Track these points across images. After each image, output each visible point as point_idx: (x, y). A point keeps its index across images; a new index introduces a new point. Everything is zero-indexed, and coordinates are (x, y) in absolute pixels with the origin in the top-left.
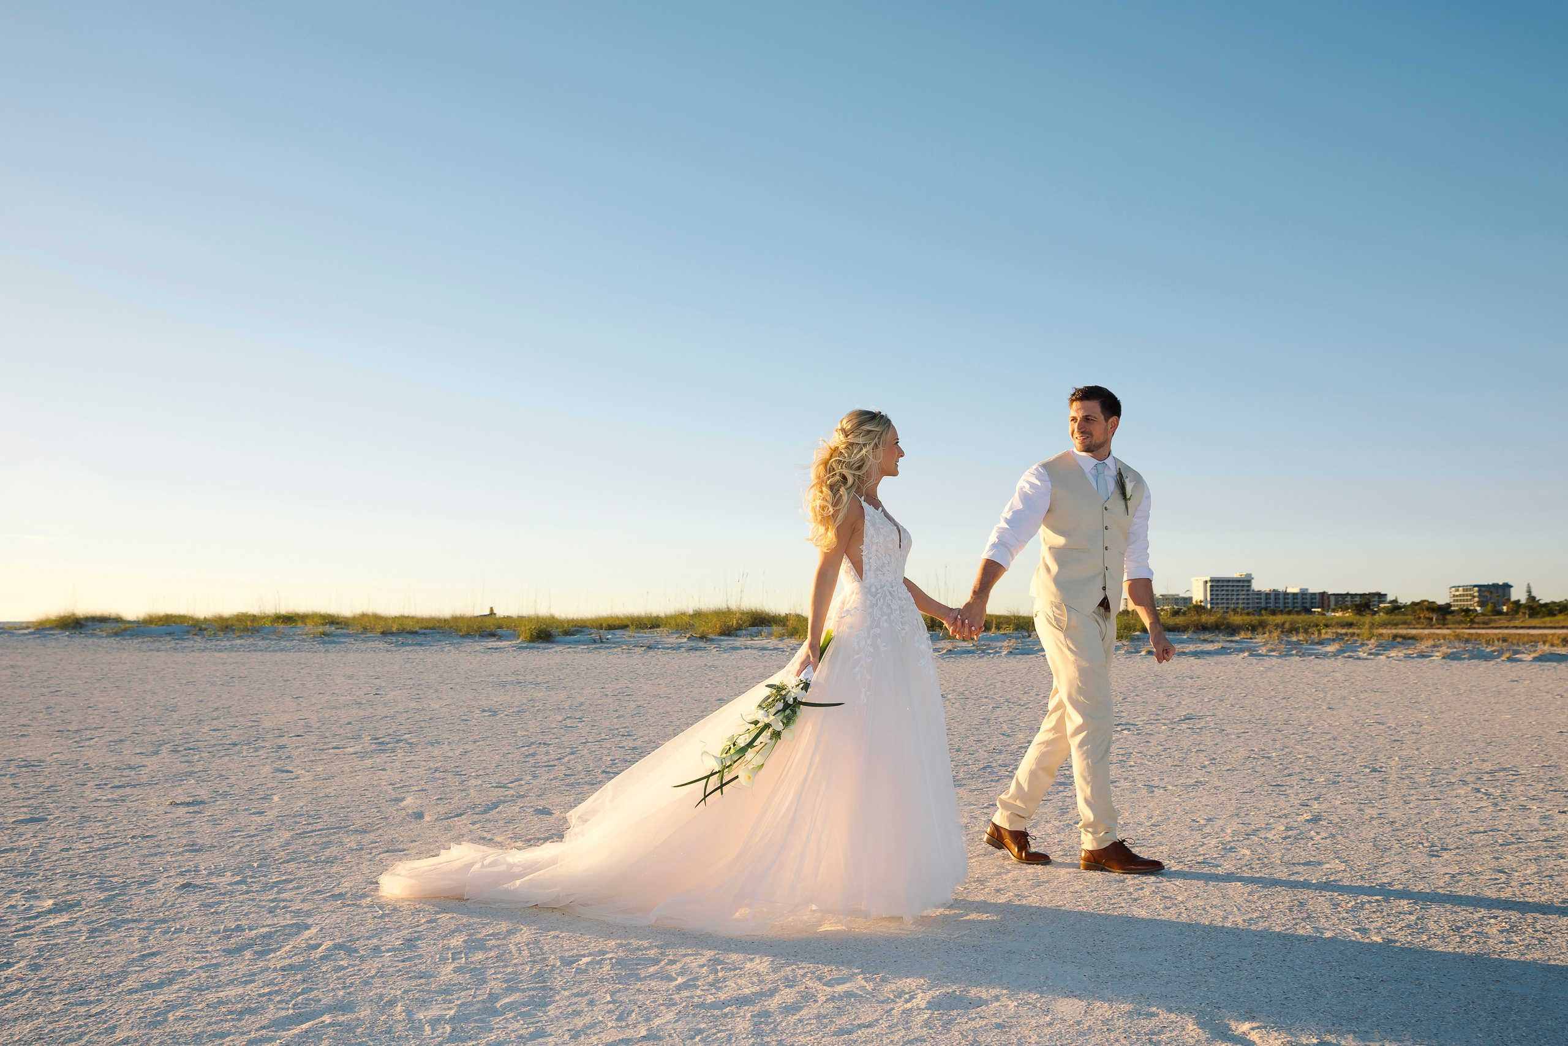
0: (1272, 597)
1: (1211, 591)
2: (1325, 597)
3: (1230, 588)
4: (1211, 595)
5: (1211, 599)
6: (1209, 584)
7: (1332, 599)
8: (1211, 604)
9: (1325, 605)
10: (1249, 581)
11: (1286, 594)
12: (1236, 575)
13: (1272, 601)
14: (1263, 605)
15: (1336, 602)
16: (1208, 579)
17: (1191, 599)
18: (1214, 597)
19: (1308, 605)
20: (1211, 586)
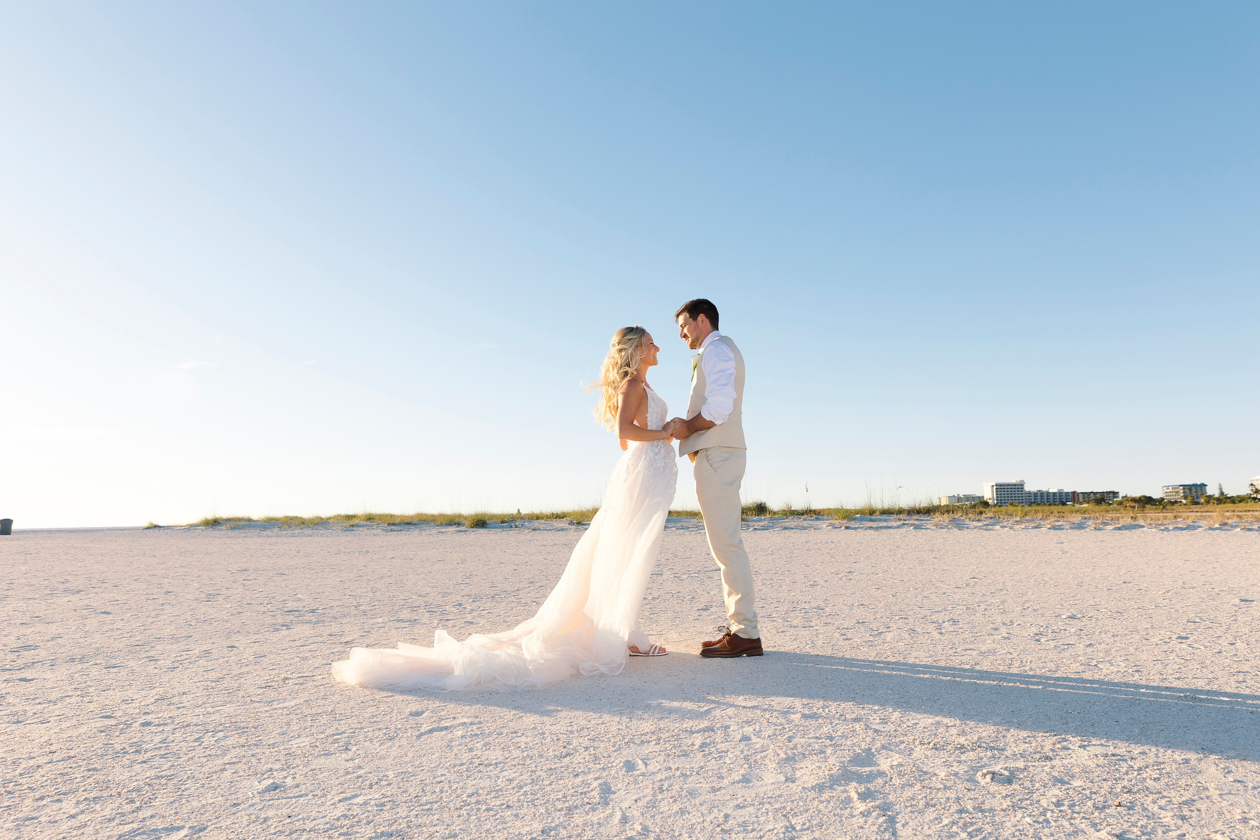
0: (1039, 495)
1: (996, 492)
2: (1076, 495)
3: (1009, 490)
4: (997, 494)
5: (997, 497)
6: (995, 487)
7: (1081, 496)
8: (997, 500)
9: (1076, 500)
10: (1022, 485)
11: (1048, 493)
12: (1013, 481)
13: (1039, 498)
14: (1032, 501)
15: (1084, 498)
16: (994, 484)
17: (983, 497)
18: (999, 496)
19: (1064, 500)
20: (996, 489)
